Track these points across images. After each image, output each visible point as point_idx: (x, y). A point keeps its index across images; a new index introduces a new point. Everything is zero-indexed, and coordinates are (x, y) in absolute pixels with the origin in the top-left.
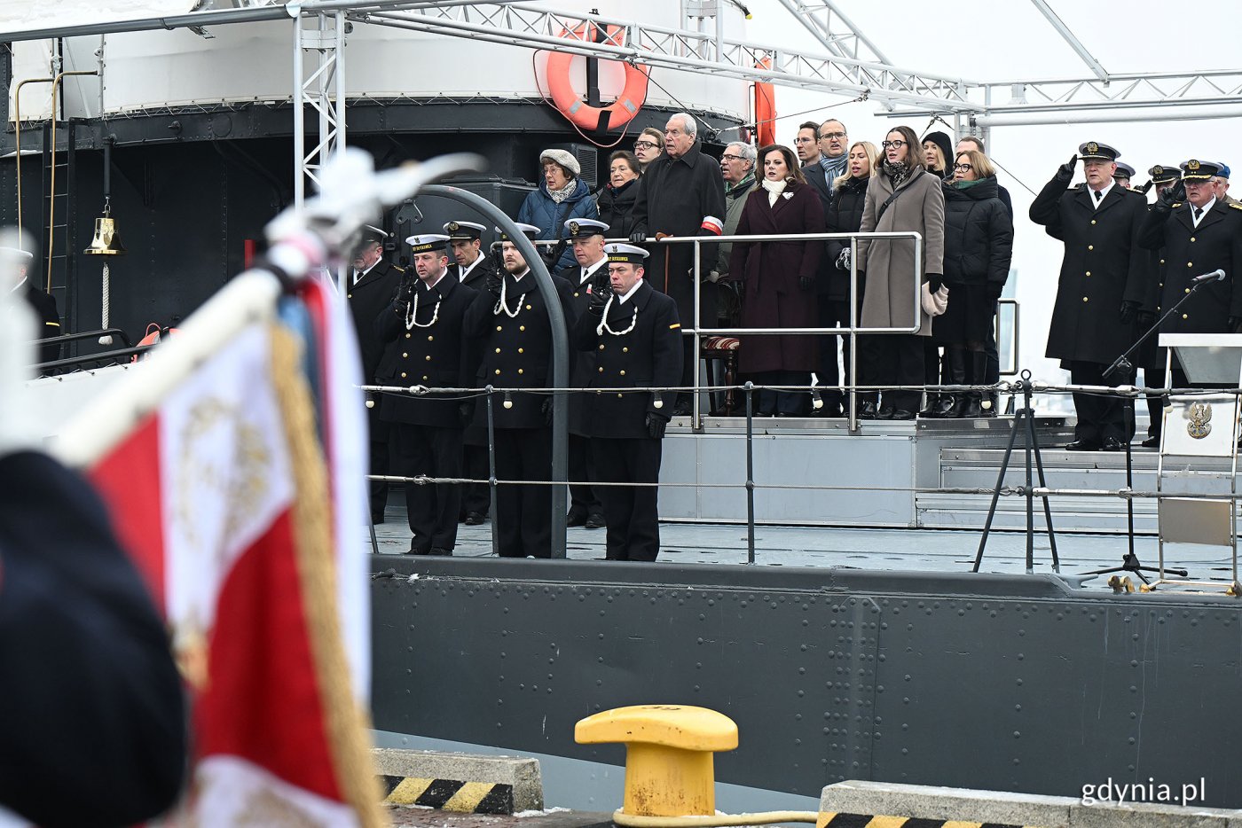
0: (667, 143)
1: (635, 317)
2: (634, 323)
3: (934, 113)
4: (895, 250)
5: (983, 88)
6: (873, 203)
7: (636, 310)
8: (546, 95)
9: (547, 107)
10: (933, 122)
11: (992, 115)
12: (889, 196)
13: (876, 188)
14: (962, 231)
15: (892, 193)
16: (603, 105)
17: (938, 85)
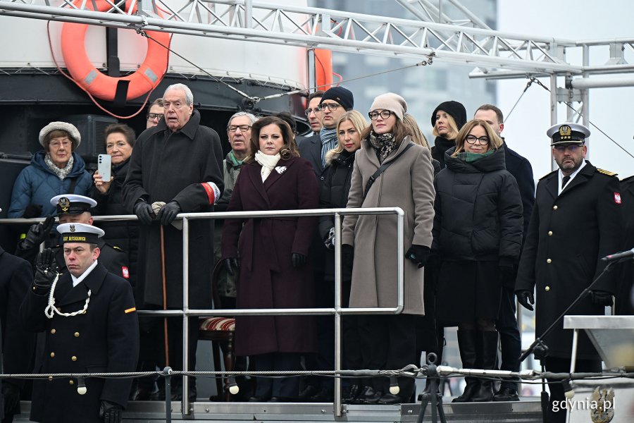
0: (169, 115)
1: (88, 301)
2: (86, 307)
3: (530, 74)
4: (381, 226)
5: (581, 48)
6: (360, 176)
7: (89, 293)
8: (61, 65)
9: (61, 77)
10: (530, 84)
11: (591, 76)
12: (375, 170)
13: (363, 162)
14: (473, 204)
15: (379, 166)
16: (125, 74)
17: (526, 45)
